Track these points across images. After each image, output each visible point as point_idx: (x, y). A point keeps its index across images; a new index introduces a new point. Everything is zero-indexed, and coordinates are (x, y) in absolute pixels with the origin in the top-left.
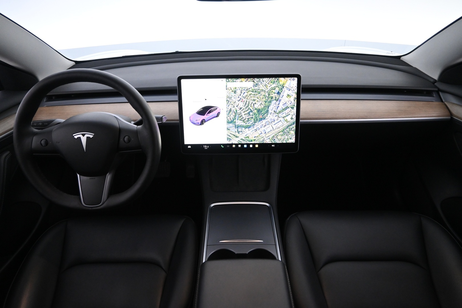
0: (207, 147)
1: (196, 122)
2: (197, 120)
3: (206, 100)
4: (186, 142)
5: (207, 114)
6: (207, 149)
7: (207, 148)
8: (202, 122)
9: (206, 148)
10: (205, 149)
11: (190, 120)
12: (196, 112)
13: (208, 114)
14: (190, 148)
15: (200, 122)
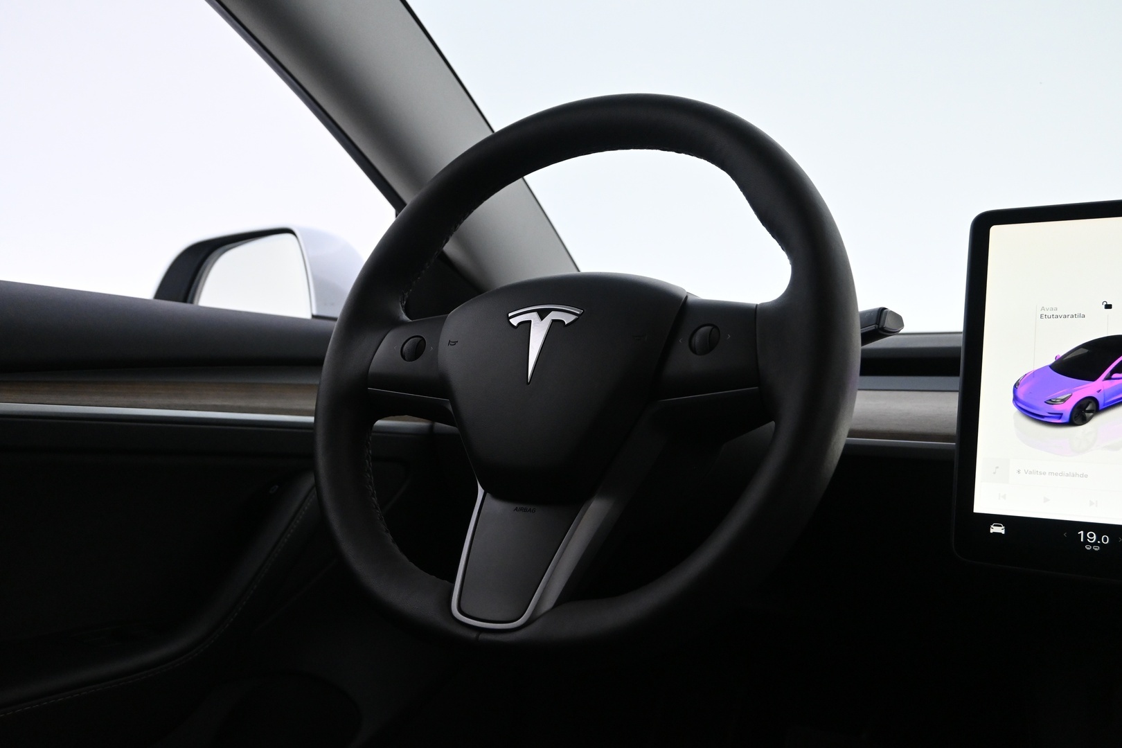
0: (1099, 538)
1: (1044, 410)
2: (1050, 402)
3: (1108, 307)
4: (984, 503)
5: (1113, 372)
6: (1097, 549)
7: (1101, 545)
8: (1082, 414)
9: (1095, 544)
10: (1088, 548)
11: (1016, 399)
12: (1052, 361)
13: (1115, 376)
14: (999, 534)
15: (1067, 408)
